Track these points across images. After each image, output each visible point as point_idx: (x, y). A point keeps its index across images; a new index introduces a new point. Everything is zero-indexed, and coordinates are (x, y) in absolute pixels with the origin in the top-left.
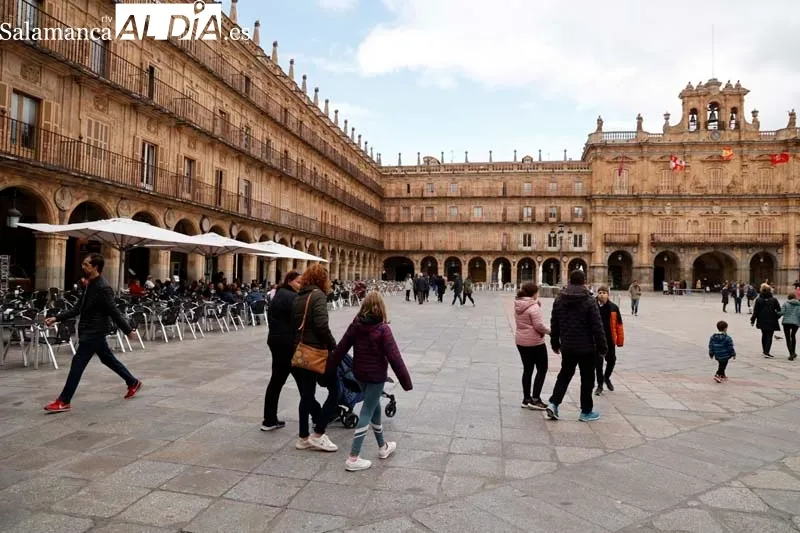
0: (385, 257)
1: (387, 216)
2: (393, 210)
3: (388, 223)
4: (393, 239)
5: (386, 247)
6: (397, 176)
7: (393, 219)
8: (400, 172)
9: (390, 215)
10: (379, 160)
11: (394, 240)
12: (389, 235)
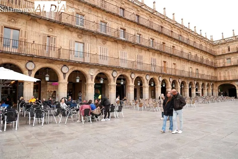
0: (219, 84)
1: (218, 64)
2: (221, 61)
3: (219, 68)
4: (222, 75)
5: (219, 79)
6: (222, 44)
7: (221, 65)
8: (223, 41)
9: (220, 63)
10: (212, 39)
11: (224, 76)
12: (220, 73)
